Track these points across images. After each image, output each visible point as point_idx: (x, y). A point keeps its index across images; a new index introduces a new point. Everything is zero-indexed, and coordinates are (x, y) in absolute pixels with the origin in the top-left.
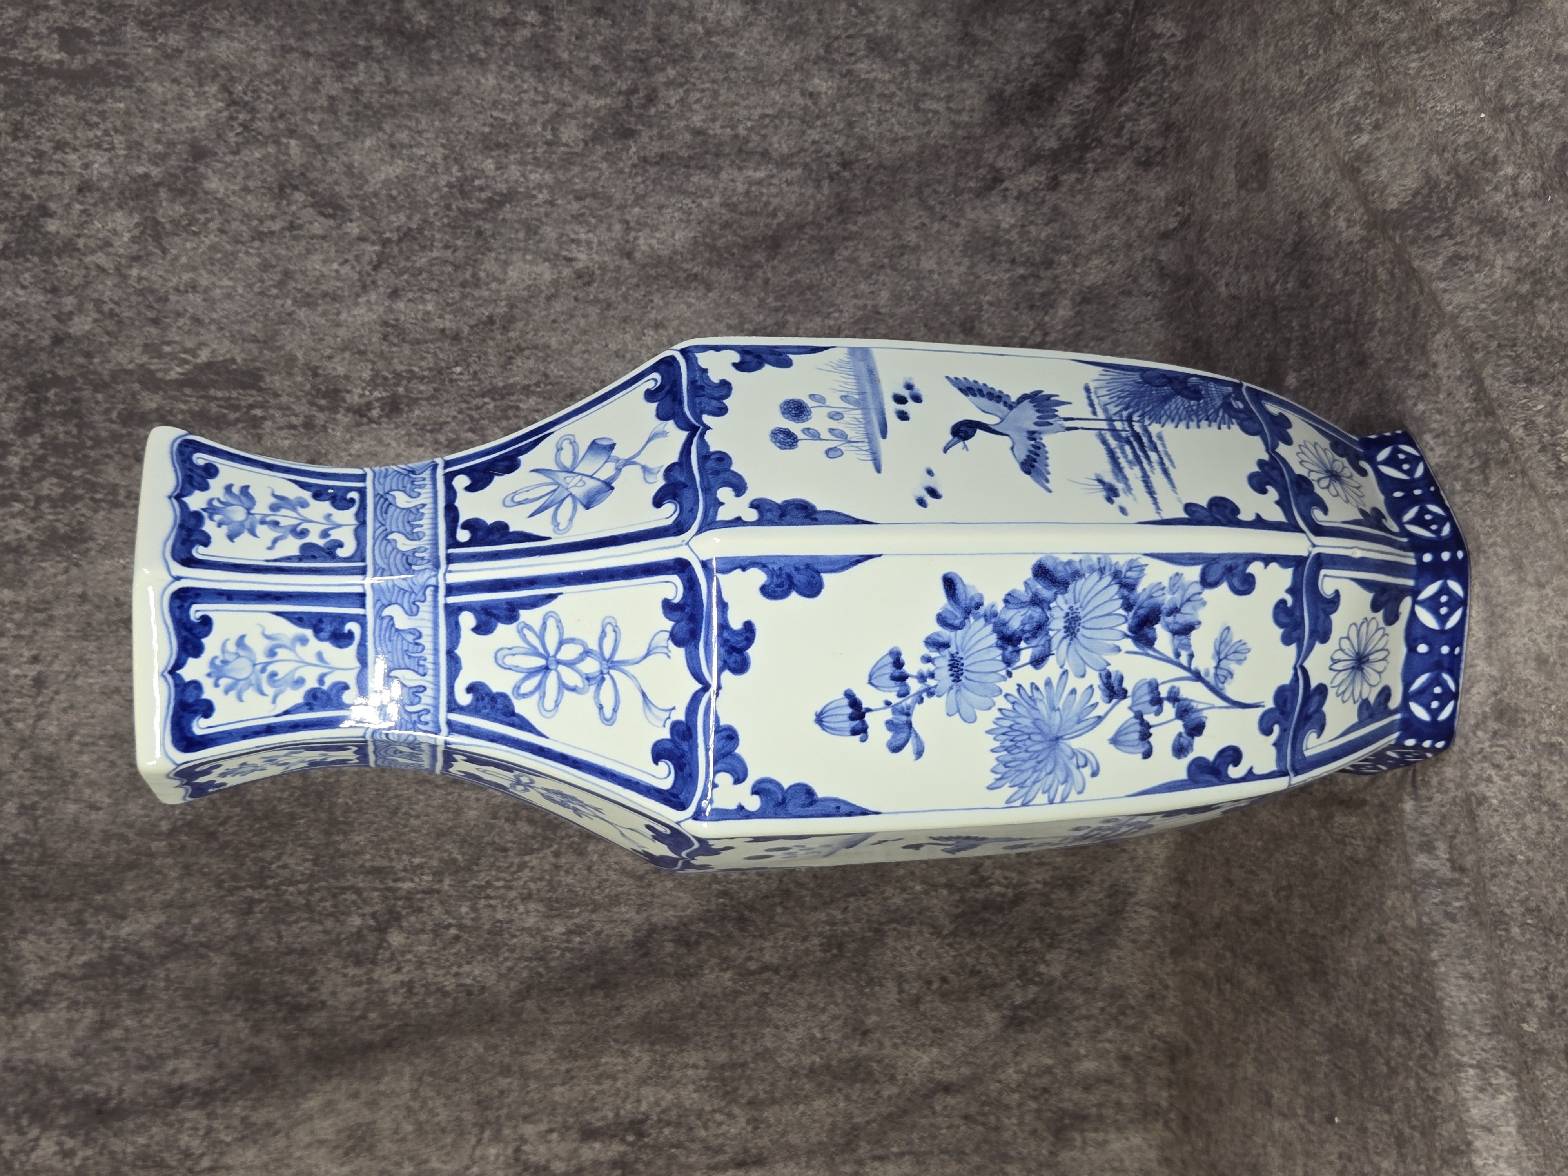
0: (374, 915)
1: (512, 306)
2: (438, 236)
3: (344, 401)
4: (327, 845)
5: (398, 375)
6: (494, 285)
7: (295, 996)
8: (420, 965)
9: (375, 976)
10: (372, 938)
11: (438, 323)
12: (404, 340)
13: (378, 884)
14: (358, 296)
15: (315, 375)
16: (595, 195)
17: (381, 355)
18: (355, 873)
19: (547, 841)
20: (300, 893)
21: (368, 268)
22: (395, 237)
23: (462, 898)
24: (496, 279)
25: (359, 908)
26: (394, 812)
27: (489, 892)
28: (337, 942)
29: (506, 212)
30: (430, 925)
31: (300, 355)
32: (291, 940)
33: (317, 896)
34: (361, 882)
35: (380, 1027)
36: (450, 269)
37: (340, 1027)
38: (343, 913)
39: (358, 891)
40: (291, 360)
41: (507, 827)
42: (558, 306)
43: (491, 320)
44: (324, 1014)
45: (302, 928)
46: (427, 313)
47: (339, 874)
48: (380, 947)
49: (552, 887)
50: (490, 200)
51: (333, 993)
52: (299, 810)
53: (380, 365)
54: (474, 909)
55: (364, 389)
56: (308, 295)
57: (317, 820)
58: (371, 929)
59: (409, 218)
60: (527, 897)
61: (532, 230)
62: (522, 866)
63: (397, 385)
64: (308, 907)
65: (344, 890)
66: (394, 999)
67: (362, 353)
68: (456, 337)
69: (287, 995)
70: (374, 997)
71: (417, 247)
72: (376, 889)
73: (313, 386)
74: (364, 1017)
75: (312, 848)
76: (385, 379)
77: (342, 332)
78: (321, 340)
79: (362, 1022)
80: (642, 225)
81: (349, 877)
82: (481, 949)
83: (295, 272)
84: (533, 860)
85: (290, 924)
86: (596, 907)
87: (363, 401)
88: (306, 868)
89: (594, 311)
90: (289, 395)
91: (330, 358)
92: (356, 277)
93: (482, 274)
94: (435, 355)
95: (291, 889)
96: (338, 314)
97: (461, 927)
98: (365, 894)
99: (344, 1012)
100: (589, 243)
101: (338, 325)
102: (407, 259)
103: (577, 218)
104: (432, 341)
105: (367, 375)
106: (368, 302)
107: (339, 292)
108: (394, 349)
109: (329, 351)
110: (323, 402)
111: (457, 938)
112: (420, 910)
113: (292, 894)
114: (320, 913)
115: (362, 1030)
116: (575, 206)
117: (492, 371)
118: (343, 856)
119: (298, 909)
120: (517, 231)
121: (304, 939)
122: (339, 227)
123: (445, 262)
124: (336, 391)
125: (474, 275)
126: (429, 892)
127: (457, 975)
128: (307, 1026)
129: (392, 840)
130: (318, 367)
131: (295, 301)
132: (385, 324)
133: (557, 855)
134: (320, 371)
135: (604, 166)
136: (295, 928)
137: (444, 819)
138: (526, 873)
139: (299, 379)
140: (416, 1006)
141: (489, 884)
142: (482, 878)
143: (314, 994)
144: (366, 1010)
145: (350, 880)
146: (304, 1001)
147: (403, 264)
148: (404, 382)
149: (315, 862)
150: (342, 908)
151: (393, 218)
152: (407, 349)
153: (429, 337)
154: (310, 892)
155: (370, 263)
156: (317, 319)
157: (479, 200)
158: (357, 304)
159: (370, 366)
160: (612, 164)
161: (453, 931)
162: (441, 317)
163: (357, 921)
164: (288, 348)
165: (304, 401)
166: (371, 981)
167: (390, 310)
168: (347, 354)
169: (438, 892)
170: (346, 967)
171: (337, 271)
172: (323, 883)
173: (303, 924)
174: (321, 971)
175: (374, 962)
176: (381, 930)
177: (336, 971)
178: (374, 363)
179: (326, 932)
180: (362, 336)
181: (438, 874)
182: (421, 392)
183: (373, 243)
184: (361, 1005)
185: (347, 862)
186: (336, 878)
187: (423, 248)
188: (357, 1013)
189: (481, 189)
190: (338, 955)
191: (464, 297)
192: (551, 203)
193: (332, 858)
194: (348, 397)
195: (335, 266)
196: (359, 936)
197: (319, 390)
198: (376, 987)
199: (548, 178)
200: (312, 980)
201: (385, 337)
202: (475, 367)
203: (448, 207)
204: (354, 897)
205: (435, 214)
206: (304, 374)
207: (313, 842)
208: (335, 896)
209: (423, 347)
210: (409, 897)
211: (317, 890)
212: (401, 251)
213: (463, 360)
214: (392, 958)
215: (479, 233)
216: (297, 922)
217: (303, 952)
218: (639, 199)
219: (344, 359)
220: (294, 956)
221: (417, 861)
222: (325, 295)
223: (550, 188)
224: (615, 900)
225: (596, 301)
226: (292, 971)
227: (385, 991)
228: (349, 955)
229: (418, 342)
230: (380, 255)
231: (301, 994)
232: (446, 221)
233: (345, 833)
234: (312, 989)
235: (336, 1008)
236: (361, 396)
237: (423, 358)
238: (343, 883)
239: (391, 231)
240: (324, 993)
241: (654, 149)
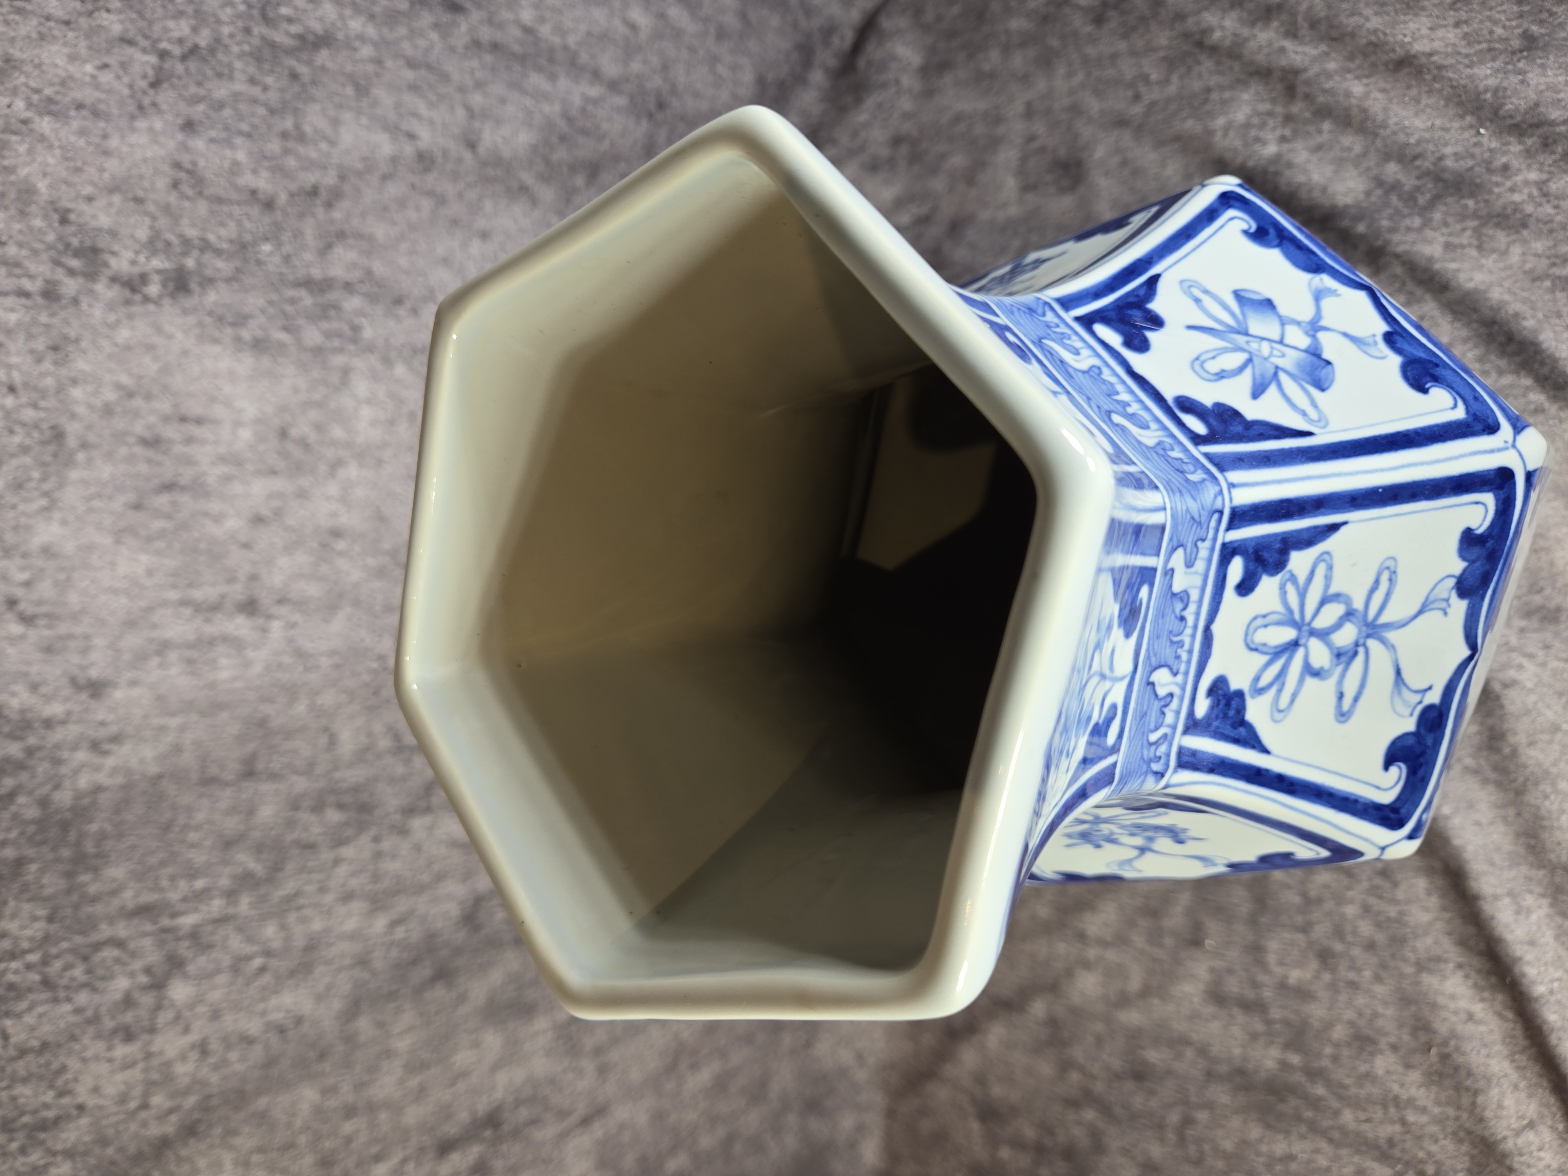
0: (148, 971)
1: (342, 178)
2: (238, 65)
3: (106, 265)
4: (69, 891)
5: (186, 242)
6: (324, 146)
7: (35, 1112)
8: (216, 1015)
9: (155, 1048)
10: (147, 1000)
11: (248, 180)
12: (200, 194)
13: (148, 927)
14: (133, 118)
15: (64, 221)
16: (429, 67)
17: (167, 209)
18: (111, 920)
19: (361, 827)
20: (29, 967)
21: (143, 84)
22: (177, 51)
23: (263, 918)
24: (325, 138)
25: (125, 964)
26: (167, 828)
27: (302, 901)
28: (96, 1019)
29: (323, 56)
30: (226, 961)
31: (42, 186)
32: (23, 1036)
33: (57, 965)
34: (121, 930)
35: (171, 1111)
36: (261, 111)
37: (111, 1132)
38: (103, 978)
39: (119, 944)
40: (27, 192)
41: (313, 818)
42: (393, 190)
43: (314, 191)
44: (84, 1121)
45: (40, 1016)
46: (236, 163)
47: (91, 924)
48: (159, 1007)
49: (376, 877)
50: (301, 38)
51: (96, 1090)
52: (30, 852)
53: (163, 222)
54: (283, 927)
55: (137, 253)
56: (50, 100)
57: (57, 860)
58: (145, 988)
59: (195, 30)
60: (347, 897)
61: (362, 90)
62: (337, 862)
63: (185, 254)
64: (47, 983)
65: (98, 946)
66: (183, 1070)
67: (138, 201)
68: (269, 205)
69: (22, 1114)
70: (155, 1076)
71: (209, 73)
72: (145, 934)
73: (60, 238)
74: (145, 1106)
75: (46, 899)
76: (168, 244)
77: (112, 165)
78: (78, 170)
79: (143, 1114)
80: (485, 115)
81: (104, 926)
82: (292, 973)
83: (22, 62)
84: (348, 852)
85: (19, 1016)
86: (420, 889)
87: (136, 270)
88: (37, 929)
89: (427, 204)
90: (20, 245)
91: (90, 199)
92: (126, 91)
93: (307, 129)
94: (239, 223)
95: (14, 965)
96: (105, 137)
97: (268, 953)
98: (132, 946)
99: (114, 1109)
100: (431, 122)
101: (107, 153)
102: (199, 84)
103: (414, 88)
104: (239, 203)
105: (143, 234)
106: (150, 130)
107: (102, 107)
108: (187, 204)
109: (88, 190)
110: (75, 263)
111: (262, 969)
112: (210, 947)
113: (16, 972)
114: (67, 988)
115: (145, 1124)
116: (409, 75)
117: (308, 256)
118: (94, 900)
119: (30, 990)
120: (343, 85)
121: (47, 1028)
122: (90, 14)
123: (255, 101)
124: (95, 251)
125: (297, 127)
126: (222, 920)
127: (263, 1013)
128: (59, 1147)
129: (163, 864)
130: (68, 211)
131: (30, 105)
132: (177, 165)
133: (376, 839)
134: (72, 217)
135: (434, 36)
136: (29, 1019)
137: (232, 824)
138: (342, 870)
139: (38, 223)
140: (216, 1068)
141: (298, 894)
142: (289, 887)
143: (65, 1100)
144: (146, 1095)
145: (105, 931)
146: (50, 1114)
147: (193, 89)
148: (195, 253)
149: (50, 919)
150: (100, 972)
151: (171, 24)
152: (202, 208)
153: (234, 196)
154: (45, 962)
155: (145, 77)
156: (73, 138)
157: (288, 34)
158: (134, 130)
159: (148, 221)
160: (444, 36)
161: (258, 962)
162: (255, 172)
163: (121, 984)
164: (23, 172)
165: (44, 257)
166: (149, 1056)
167: (184, 147)
168: (116, 199)
169: (234, 917)
170: (110, 1048)
171: (94, 77)
172: (65, 945)
173: (40, 1009)
174: (73, 1064)
175: (152, 1030)
176: (158, 985)
177: (97, 1058)
178: (154, 218)
179: (78, 1011)
180: (141, 177)
181: (231, 895)
182: (218, 270)
183: (144, 51)
184: (137, 1092)
185: (99, 909)
186: (83, 933)
187: (219, 75)
188: (133, 1105)
189: (290, 20)
190: (98, 1036)
191: (286, 151)
192: (379, 62)
193: (77, 907)
194: (113, 262)
195: (89, 68)
196: (128, 1002)
197: (68, 245)
198: (155, 1062)
199: (371, 31)
200: (60, 1082)
201: (175, 185)
202: (287, 249)
203: (247, 31)
204: (114, 953)
205: (232, 36)
206: (46, 216)
207: (48, 891)
208: (86, 959)
209: (225, 209)
210: (194, 935)
211: (57, 957)
212: (187, 70)
213: (274, 235)
214: (178, 1018)
215: (294, 76)
216: (31, 1008)
217: (45, 1046)
218: (479, 85)
219: (110, 205)
220: (30, 1057)
221: (200, 884)
222: (80, 106)
223: (376, 45)
224: (440, 877)
225: (430, 194)
226: (25, 1080)
227: (168, 1064)
228: (115, 1032)
229: (219, 200)
230: (159, 70)
231: (46, 1106)
232: (246, 48)
233: (96, 870)
234: (61, 1094)
235: (100, 1108)
236: (133, 262)
237: (222, 224)
238: (95, 937)
239: (169, 40)
240: (82, 1094)
241: (486, 34)
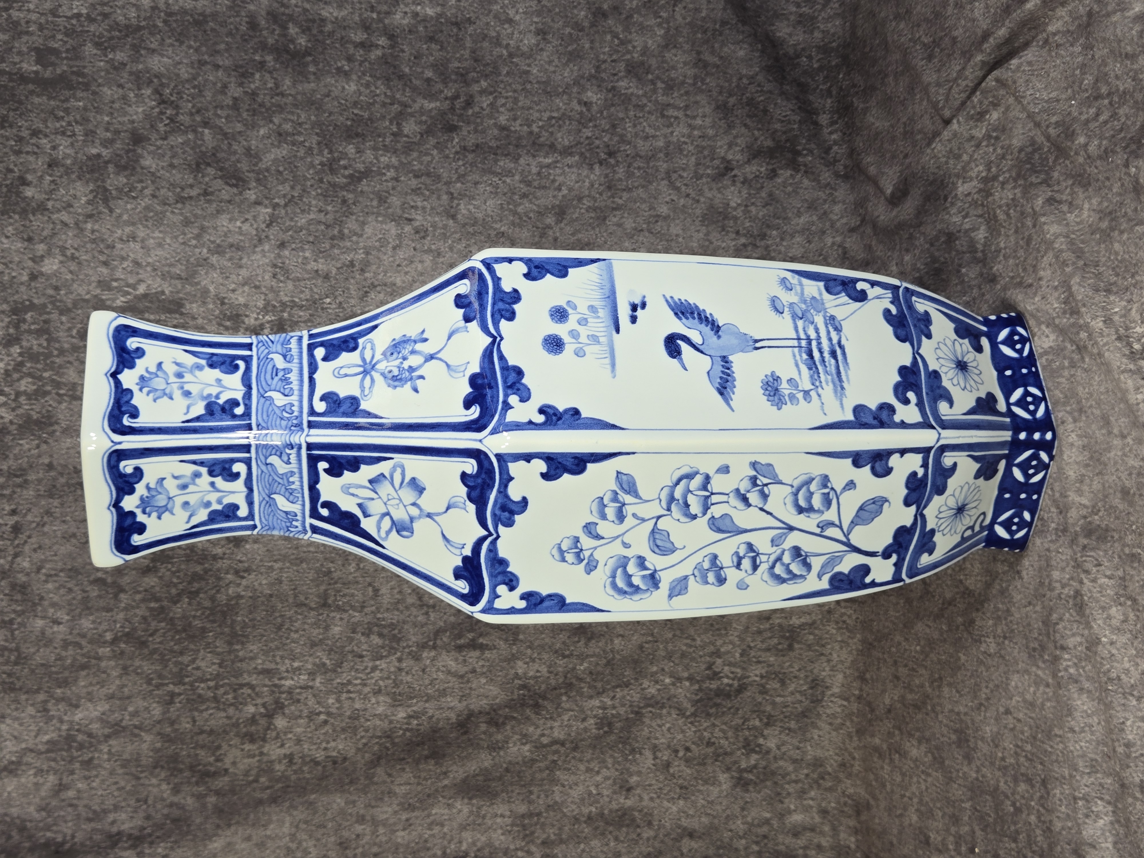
0: (264, 705)
1: (367, 253)
2: (314, 202)
3: (244, 323)
4: (230, 652)
5: (283, 304)
6: (354, 238)
7: (205, 766)
8: (298, 741)
9: (265, 750)
10: (263, 722)
11: (313, 265)
12: (288, 278)
13: (267, 682)
14: (255, 246)
15: (223, 303)
16: (428, 174)
17: (271, 289)
18: (250, 673)
19: (392, 650)
20: (209, 688)
21: (263, 226)
22: (282, 202)
23: (329, 692)
24: (356, 234)
25: (253, 700)
26: (279, 628)
27: (349, 687)
28: (236, 725)
29: (364, 185)
30: (305, 713)
31: (211, 288)
32: (202, 723)
33: (222, 691)
34: (254, 680)
35: (267, 788)
36: (323, 227)
37: (238, 788)
38: (241, 704)
39: (252, 687)
40: (206, 292)
41: (363, 639)
42: (401, 254)
43: (352, 264)
44: (226, 779)
45: (211, 714)
46: (306, 258)
47: (238, 674)
48: (268, 728)
49: (396, 684)
50: (351, 176)
51: (234, 763)
52: (208, 625)
53: (271, 296)
54: (338, 700)
55: (258, 314)
56: (219, 246)
57: (221, 634)
58: (263, 715)
59: (292, 188)
60: (378, 692)
61: (382, 200)
62: (374, 669)
63: (283, 311)
64: (215, 699)
65: (242, 686)
66: (279, 768)
67: (257, 287)
68: (327, 277)
69: (199, 765)
70: (263, 766)
71: (299, 211)
72: (266, 686)
73: (221, 312)
74: (256, 781)
75: (218, 654)
76: (274, 306)
77: (244, 272)
78: (227, 277)
79: (255, 785)
80: (462, 195)
81: (245, 676)
82: (343, 730)
83: (208, 227)
84: (382, 664)
85: (201, 712)
86: (429, 698)
87: (258, 323)
88: (214, 669)
89: (428, 259)
90: (203, 318)
91: (233, 291)
92: (254, 233)
93: (346, 231)
94: (311, 289)
95: (202, 685)
96: (241, 259)
97: (329, 714)
98: (257, 689)
99: (241, 777)
100: (424, 208)
101: (241, 267)
102: (292, 219)
103: (415, 190)
104: (308, 279)
105: (261, 304)
106: (263, 250)
107: (242, 244)
108: (281, 285)
109: (233, 286)
110: (228, 323)
111: (326, 722)
112: (298, 701)
113: (203, 689)
114: (224, 703)
115: (254, 790)
116: (414, 182)
117: (353, 302)
118: (241, 661)
119: (208, 700)
120: (372, 200)
121: (213, 722)
122: (241, 193)
123: (319, 222)
124: (238, 315)
125: (340, 231)
126: (306, 688)
127: (325, 749)
128: (213, 788)
129: (278, 648)
130: (224, 298)
131: (209, 250)
132: (275, 266)
133: (400, 660)
134: (226, 301)
135: (435, 152)
136: (205, 714)
137: (316, 633)
138: (377, 674)
139: (211, 306)
140: (295, 772)
141: (349, 682)
142: (345, 677)
143: (219, 764)
144: (258, 776)
145: (246, 678)
146: (212, 769)
147: (288, 223)
148: (288, 309)
149: (220, 665)
150: (240, 700)
151: (280, 188)
152: (290, 285)
153: (307, 276)
154: (217, 687)
155: (264, 222)
156: (225, 263)
157: (345, 177)
158: (254, 252)
159: (263, 297)
160: (441, 151)
161: (323, 717)
162: (315, 261)
163: (251, 709)
164: (203, 283)
165: (214, 322)
166: (262, 754)
167: (279, 256)
168: (246, 288)
169: (312, 688)
170: (243, 744)
171: (240, 228)
172: (226, 681)
173: (211, 711)
174: (225, 747)
175: (264, 740)
176: (270, 716)
177: (236, 746)
178: (266, 295)
179: (228, 718)
180: (257, 275)
181: (312, 674)
182: (300, 317)
183: (266, 207)
184: (254, 772)
185: (244, 665)
186: (236, 677)
187: (303, 211)
188: (251, 778)
189: (345, 168)
190: (237, 735)
191: (333, 246)
192: (396, 179)
193: (233, 662)
194: (246, 320)
195: (238, 224)
196: (253, 720)
197: (225, 314)
198: (265, 759)
199: (394, 160)
200: (218, 753)
201: (274, 276)
202: (340, 299)
203: (321, 181)
204: (249, 691)
205: (312, 186)
206: (214, 303)
207: (219, 650)
208: (235, 691)
209: (302, 283)
210: (290, 692)
211: (222, 686)
212: (286, 213)
213: (332, 293)
214: (277, 737)
215: (344, 201)
216: (207, 709)
217: (211, 732)
218: (461, 177)
219: (244, 292)
220: (204, 736)
221: (296, 664)
222: (231, 246)
223: (396, 168)
224: (443, 693)
225: (429, 251)
226: (203, 747)
227: (272, 762)
228: (246, 734)
229: (298, 280)
230: (272, 216)
231: (210, 764)
232: (319, 191)
233: (243, 643)
234: (218, 760)
235: (236, 774)
236: (256, 319)
237: (302, 292)
238: (241, 681)
239: (279, 198)
240: (228, 762)
241: (471, 140)
